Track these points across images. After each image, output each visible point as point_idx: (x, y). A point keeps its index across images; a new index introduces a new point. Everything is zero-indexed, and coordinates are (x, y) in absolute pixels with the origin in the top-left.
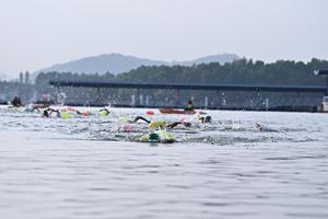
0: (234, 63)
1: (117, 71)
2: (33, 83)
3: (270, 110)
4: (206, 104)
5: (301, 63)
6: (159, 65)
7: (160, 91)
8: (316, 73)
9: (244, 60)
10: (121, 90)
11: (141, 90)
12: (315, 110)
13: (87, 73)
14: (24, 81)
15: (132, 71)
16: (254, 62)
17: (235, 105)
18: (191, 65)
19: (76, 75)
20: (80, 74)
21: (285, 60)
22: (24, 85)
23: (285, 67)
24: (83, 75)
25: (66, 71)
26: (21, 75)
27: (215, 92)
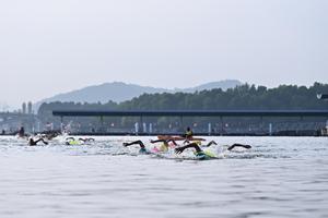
0: (236, 89)
1: (120, 99)
2: (36, 113)
3: (273, 135)
4: (210, 131)
5: (303, 88)
6: (161, 93)
7: (163, 118)
8: (319, 97)
9: (247, 86)
10: (124, 118)
11: (144, 118)
12: (318, 134)
13: (90, 102)
14: (27, 111)
15: (135, 99)
16: (256, 87)
17: (238, 131)
18: (193, 92)
19: (79, 104)
20: (83, 103)
21: (288, 84)
22: (26, 115)
23: (287, 92)
24: (86, 103)
25: (68, 101)
26: (24, 105)
27: (218, 118)
